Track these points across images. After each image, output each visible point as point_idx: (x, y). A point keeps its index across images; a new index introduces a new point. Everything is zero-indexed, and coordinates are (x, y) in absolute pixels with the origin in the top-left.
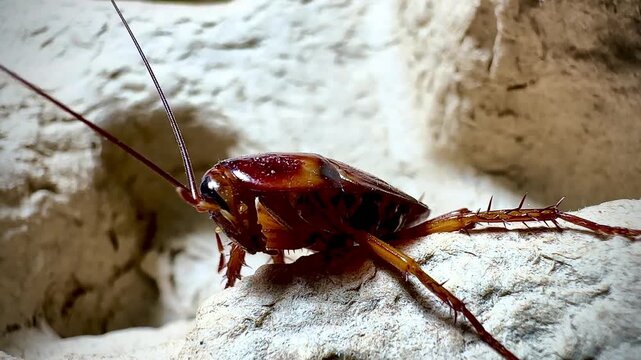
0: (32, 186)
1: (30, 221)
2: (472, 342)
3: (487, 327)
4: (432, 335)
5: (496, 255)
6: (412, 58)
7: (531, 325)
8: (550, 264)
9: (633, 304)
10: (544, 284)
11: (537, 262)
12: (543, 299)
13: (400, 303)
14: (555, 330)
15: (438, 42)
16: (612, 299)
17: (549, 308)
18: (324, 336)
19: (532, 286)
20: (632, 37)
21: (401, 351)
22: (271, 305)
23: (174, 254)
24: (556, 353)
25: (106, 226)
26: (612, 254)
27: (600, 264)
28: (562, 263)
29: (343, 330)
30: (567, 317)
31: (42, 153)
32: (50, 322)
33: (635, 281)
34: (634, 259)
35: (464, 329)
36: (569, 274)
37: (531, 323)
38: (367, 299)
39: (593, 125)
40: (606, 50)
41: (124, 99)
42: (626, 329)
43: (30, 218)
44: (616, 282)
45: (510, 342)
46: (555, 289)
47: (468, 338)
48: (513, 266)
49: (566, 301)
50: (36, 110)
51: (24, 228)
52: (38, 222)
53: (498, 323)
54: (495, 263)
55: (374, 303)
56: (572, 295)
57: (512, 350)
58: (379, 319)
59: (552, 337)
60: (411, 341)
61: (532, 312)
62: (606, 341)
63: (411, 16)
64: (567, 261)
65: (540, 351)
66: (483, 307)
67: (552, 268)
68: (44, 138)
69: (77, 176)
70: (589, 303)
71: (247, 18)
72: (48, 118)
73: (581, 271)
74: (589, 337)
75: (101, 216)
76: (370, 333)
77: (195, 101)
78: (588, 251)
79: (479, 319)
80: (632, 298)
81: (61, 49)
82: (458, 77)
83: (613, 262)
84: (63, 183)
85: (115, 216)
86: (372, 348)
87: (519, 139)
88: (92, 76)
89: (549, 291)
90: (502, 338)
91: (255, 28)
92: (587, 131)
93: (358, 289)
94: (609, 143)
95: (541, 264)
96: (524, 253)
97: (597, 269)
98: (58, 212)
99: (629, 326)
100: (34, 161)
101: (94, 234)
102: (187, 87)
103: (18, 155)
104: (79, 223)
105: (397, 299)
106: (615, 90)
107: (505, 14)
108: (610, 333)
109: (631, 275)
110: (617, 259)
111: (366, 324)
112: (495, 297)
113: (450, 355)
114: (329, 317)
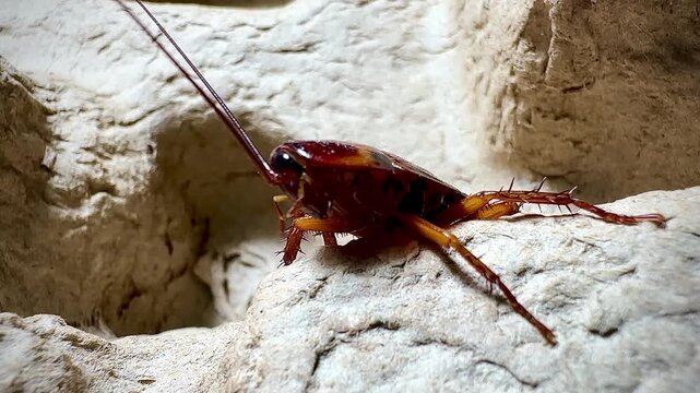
0: (92, 187)
1: (89, 222)
2: (505, 313)
3: (520, 300)
4: (469, 307)
5: (531, 237)
6: (470, 61)
7: (561, 300)
8: (582, 246)
9: (657, 282)
10: (575, 263)
11: (570, 245)
12: (573, 277)
13: (441, 278)
14: (583, 303)
15: (495, 44)
16: (638, 277)
17: (578, 284)
18: (371, 305)
19: (563, 265)
20: (689, 38)
21: (440, 319)
22: (324, 279)
23: (228, 260)
24: (583, 324)
25: (161, 230)
26: (640, 237)
27: (627, 247)
28: (593, 246)
29: (389, 301)
30: (594, 292)
31: (100, 155)
32: (107, 322)
33: (660, 262)
34: (660, 241)
35: (499, 300)
36: (599, 256)
37: (561, 298)
38: (411, 275)
39: (651, 128)
40: (662, 51)
41: (180, 103)
42: (648, 303)
43: (89, 217)
44: (643, 262)
45: (540, 314)
46: (585, 269)
47: (502, 309)
48: (546, 248)
49: (595, 279)
50: (95, 113)
51: (84, 228)
52: (98, 222)
53: (530, 296)
54: (530, 244)
55: (417, 278)
56: (600, 273)
57: (542, 321)
58: (422, 292)
59: (580, 310)
60: (449, 311)
61: (562, 287)
62: (629, 314)
63: (469, 18)
64: (597, 244)
65: (569, 323)
66: (518, 283)
67: (583, 249)
68: (102, 141)
69: (134, 178)
70: (617, 280)
71: (303, 23)
72: (106, 121)
73: (610, 252)
74: (614, 310)
75: (156, 218)
76: (413, 303)
77: (250, 105)
78: (618, 234)
79: (513, 293)
80: (656, 276)
81: (117, 54)
82: (513, 80)
83: (641, 245)
84: (121, 185)
85: (169, 220)
86: (414, 316)
87: (576, 143)
88: (147, 80)
89: (579, 269)
90: (533, 310)
91: (310, 32)
92: (645, 134)
93: (403, 266)
94: (668, 145)
95: (574, 246)
96: (557, 236)
97: (626, 250)
98: (116, 214)
99: (651, 301)
100: (94, 162)
101: (150, 238)
102: (242, 91)
103: (78, 157)
104: (136, 225)
105: (438, 275)
106: (673, 92)
107: (558, 15)
108: (634, 307)
109: (656, 256)
110: (644, 242)
111: (409, 296)
112: (528, 275)
113: (485, 323)
114: (376, 290)
